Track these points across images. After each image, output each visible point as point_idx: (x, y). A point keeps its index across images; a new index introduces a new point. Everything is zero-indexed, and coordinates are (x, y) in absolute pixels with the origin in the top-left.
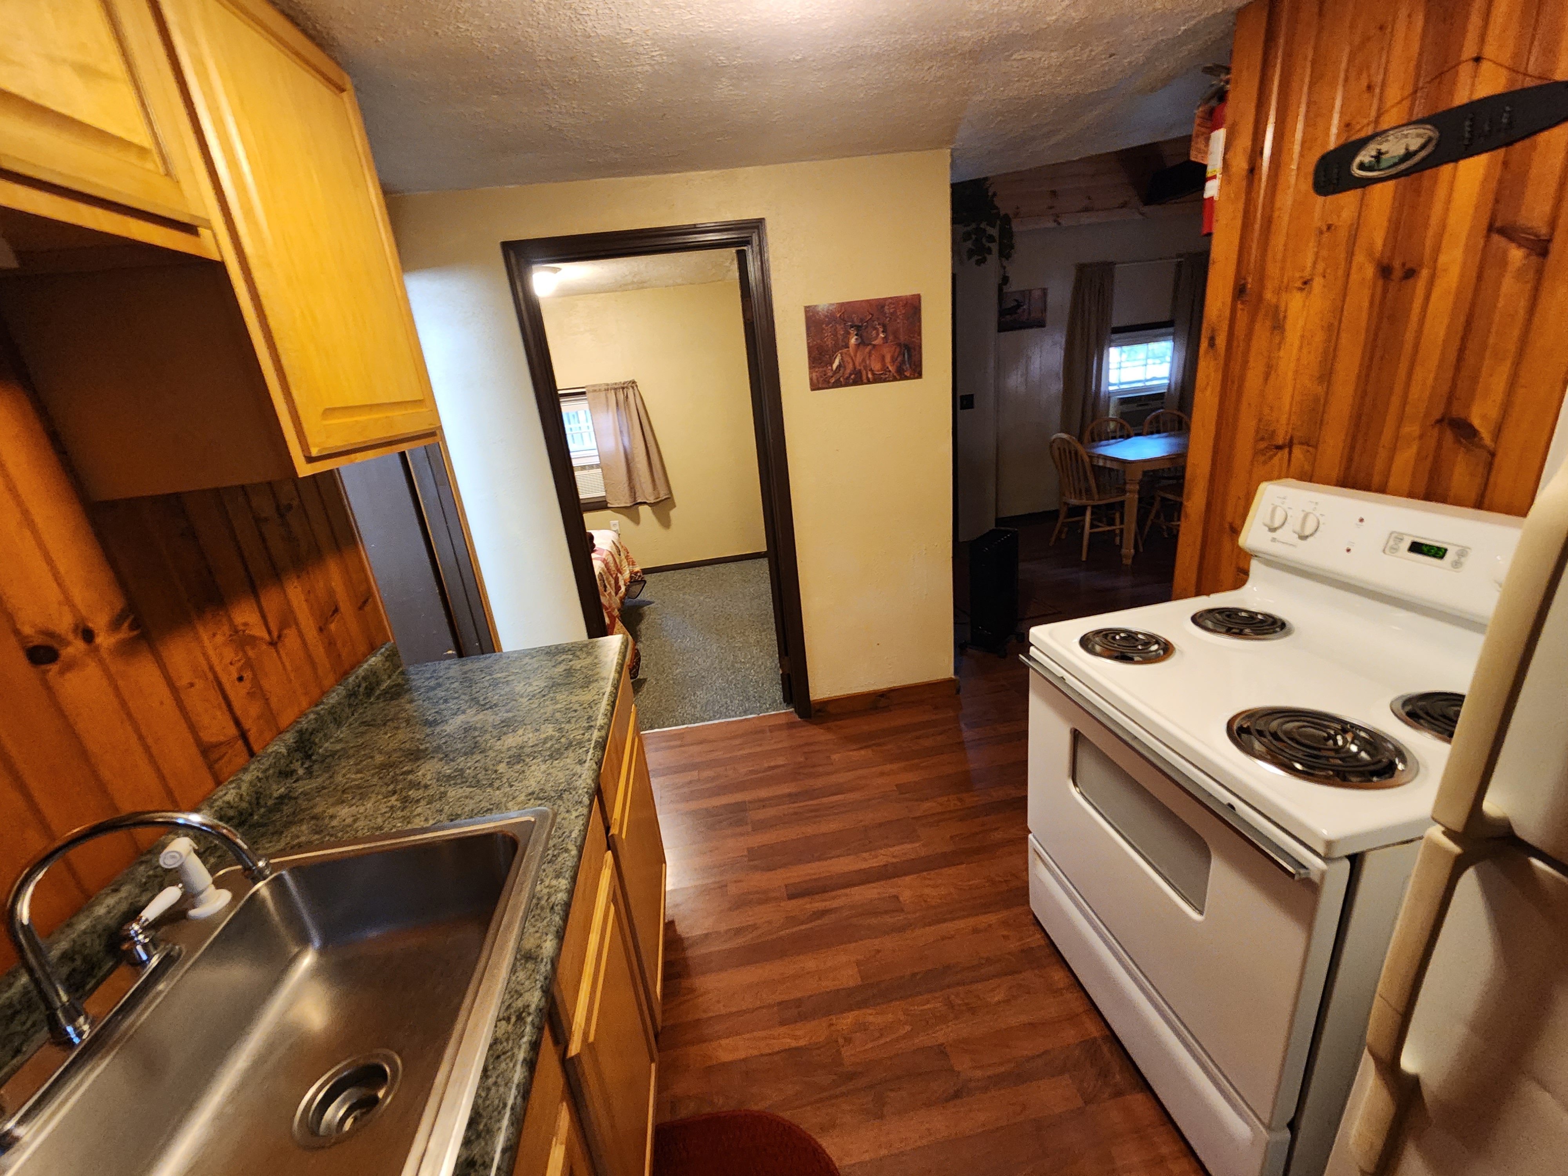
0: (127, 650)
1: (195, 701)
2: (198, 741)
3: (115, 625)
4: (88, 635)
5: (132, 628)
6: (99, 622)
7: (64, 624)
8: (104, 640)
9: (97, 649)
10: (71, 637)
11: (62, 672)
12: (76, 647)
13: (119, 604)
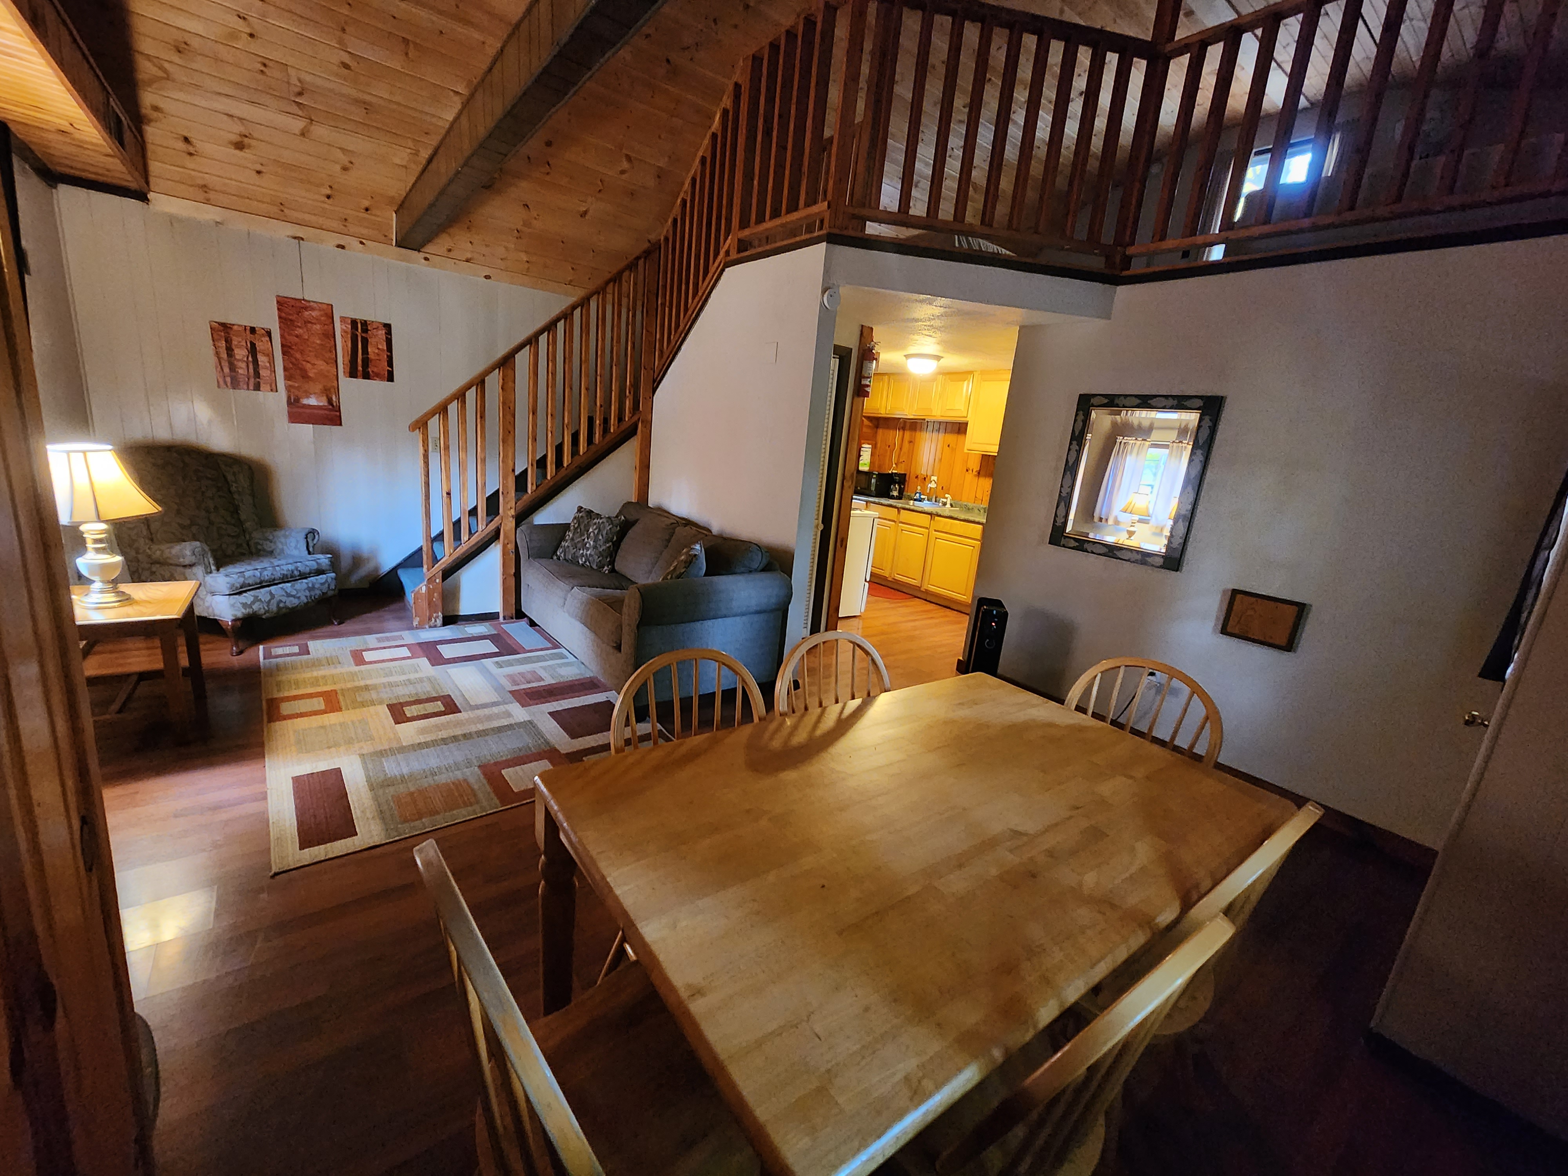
0: (975, 476)
5: (978, 473)
6: (974, 471)
13: (978, 469)
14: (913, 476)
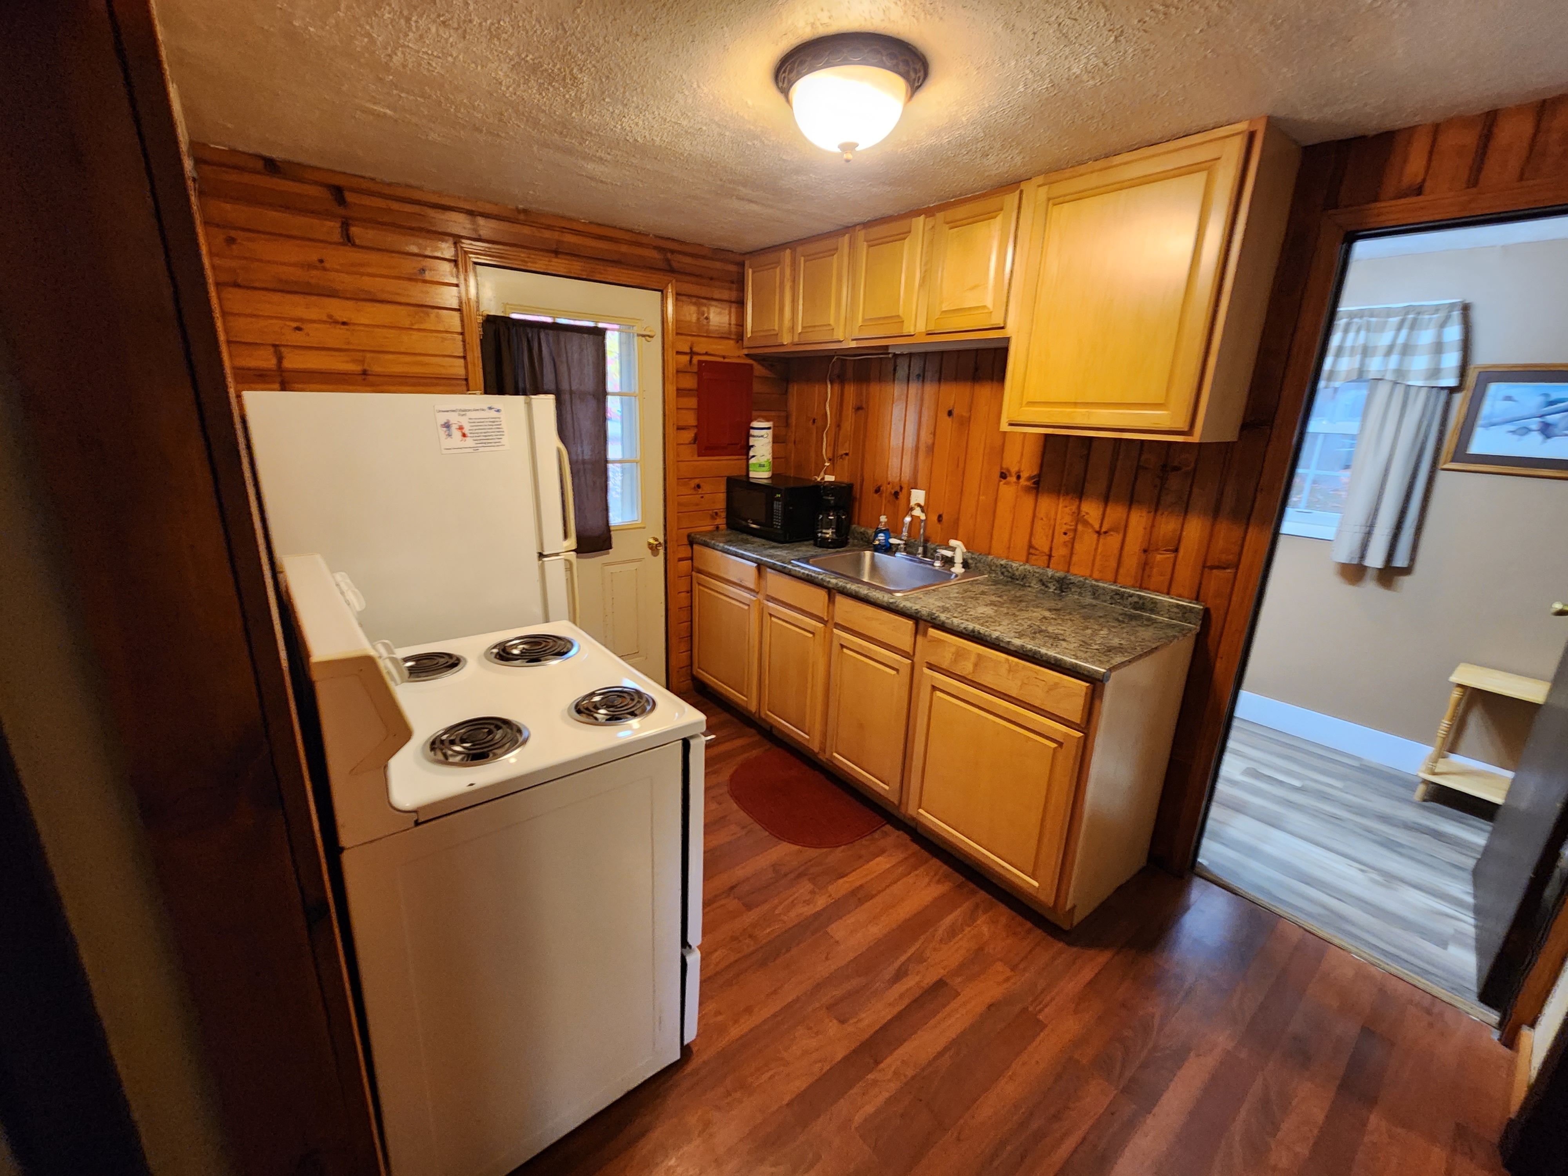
0: (1027, 489)
1: (1039, 526)
2: (1030, 541)
3: (1029, 479)
4: (1019, 477)
5: (1034, 483)
6: (1025, 475)
7: (1014, 470)
8: (1023, 482)
9: (1019, 483)
10: (1013, 474)
11: (1004, 484)
12: (1014, 479)
13: (1036, 472)
14: (869, 488)
